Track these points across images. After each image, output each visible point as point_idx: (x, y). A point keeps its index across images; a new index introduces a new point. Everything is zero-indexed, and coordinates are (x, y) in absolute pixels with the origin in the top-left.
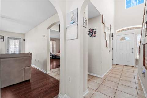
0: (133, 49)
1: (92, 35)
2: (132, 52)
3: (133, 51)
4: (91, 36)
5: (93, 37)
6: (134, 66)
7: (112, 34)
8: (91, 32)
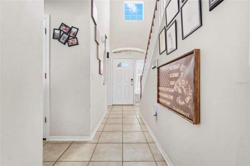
0: (132, 80)
1: (67, 41)
2: (132, 85)
3: (132, 83)
4: (63, 41)
5: (69, 46)
6: (133, 105)
7: (108, 53)
8: (65, 33)
